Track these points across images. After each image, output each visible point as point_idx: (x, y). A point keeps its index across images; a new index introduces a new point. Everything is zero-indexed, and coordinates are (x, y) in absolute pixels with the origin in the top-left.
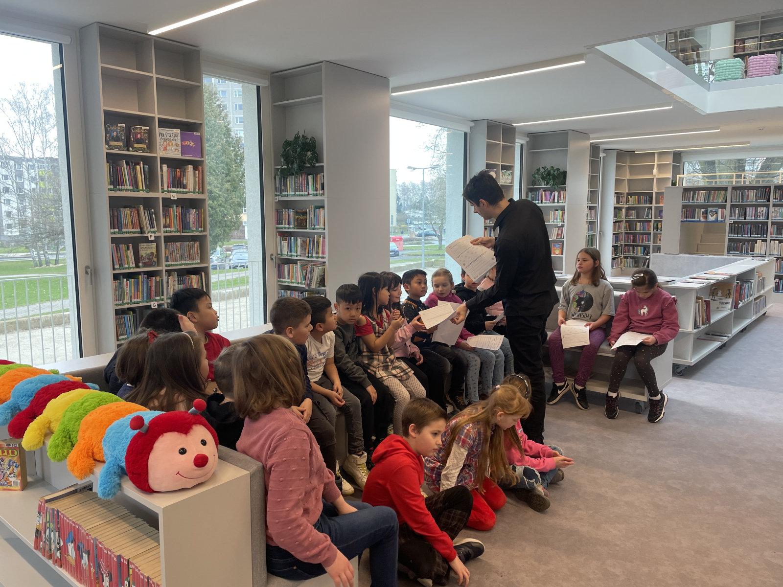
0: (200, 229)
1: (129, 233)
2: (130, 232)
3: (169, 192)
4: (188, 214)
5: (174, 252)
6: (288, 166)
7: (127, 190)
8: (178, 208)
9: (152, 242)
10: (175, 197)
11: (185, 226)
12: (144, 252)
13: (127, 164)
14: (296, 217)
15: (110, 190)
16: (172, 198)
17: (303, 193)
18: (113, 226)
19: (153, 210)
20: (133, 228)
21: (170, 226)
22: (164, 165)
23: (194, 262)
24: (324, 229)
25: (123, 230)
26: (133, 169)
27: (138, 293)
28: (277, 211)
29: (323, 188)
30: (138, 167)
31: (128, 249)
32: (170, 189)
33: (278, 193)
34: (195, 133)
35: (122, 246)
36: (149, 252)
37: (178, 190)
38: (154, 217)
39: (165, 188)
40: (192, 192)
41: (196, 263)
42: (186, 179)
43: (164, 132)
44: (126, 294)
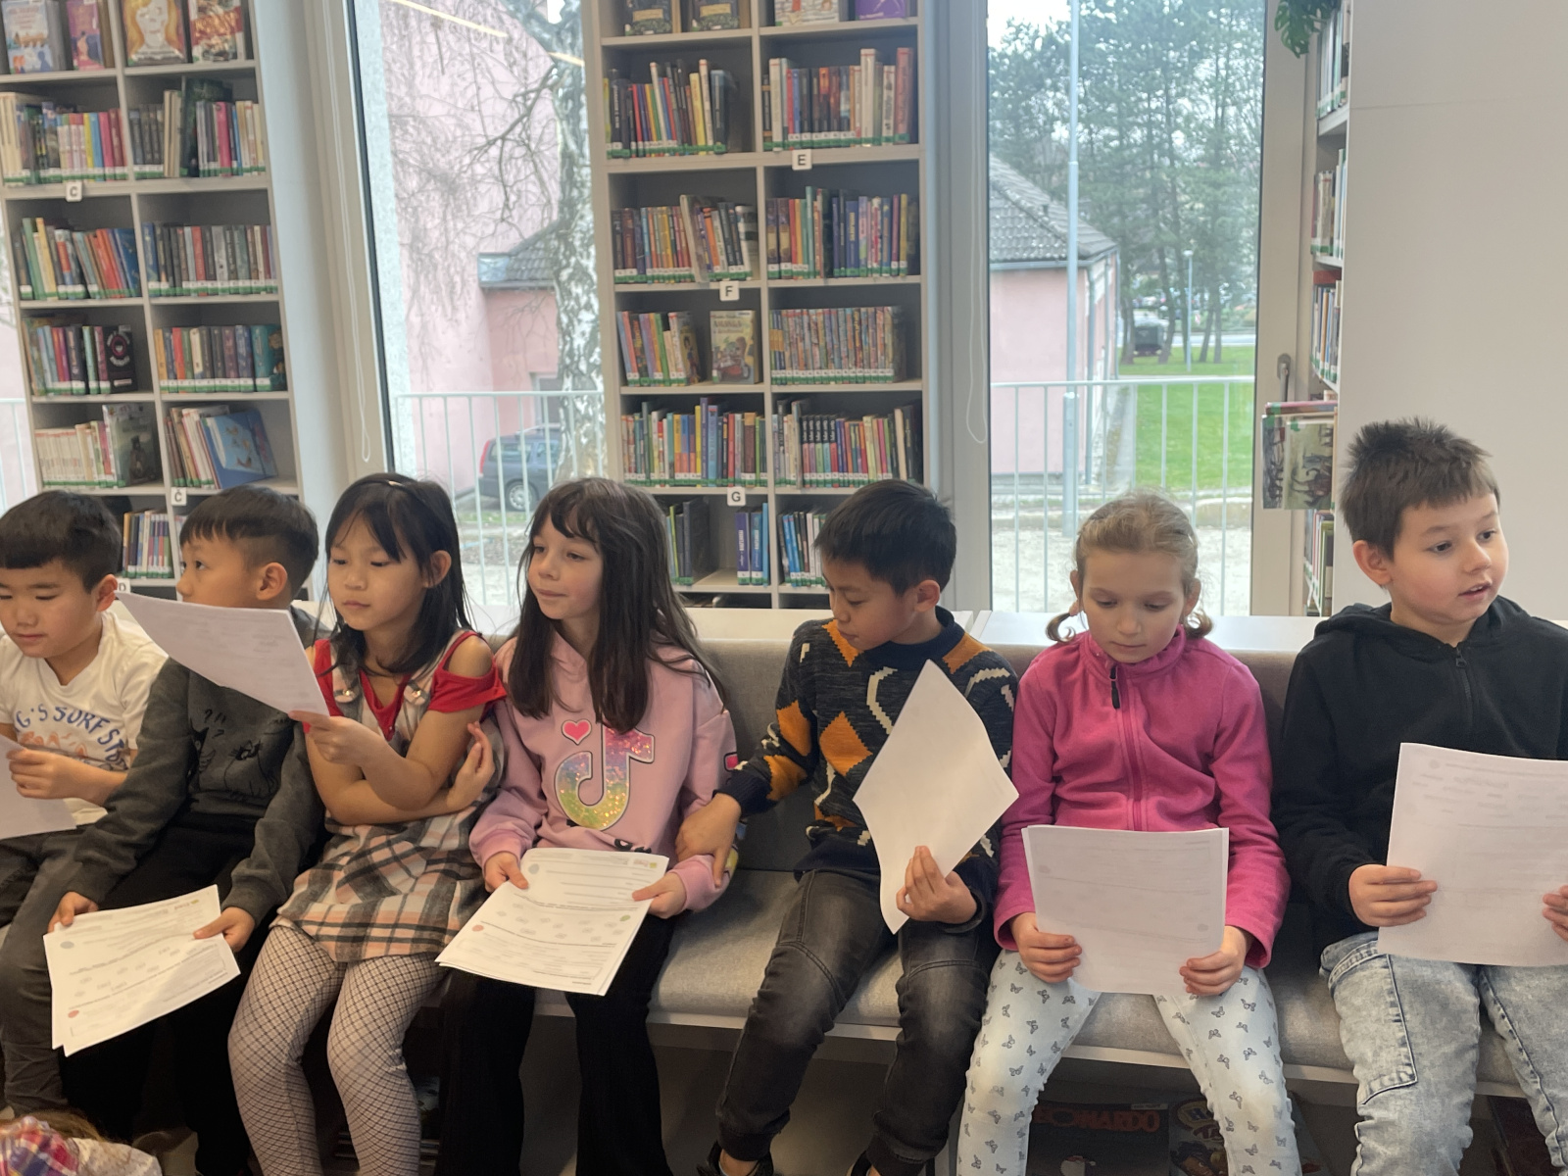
0: (896, 265)
1: (666, 279)
2: (669, 277)
3: (786, 146)
4: (852, 216)
5: (803, 339)
7: (660, 153)
8: (820, 196)
9: (734, 306)
10: (802, 160)
11: (835, 252)
12: (724, 336)
13: (662, 74)
15: (614, 155)
16: (797, 167)
18: (621, 260)
19: (738, 209)
20: (677, 264)
21: (790, 259)
22: (772, 62)
23: (872, 373)
25: (649, 272)
26: (679, 85)
27: (692, 455)
30: (694, 77)
31: (667, 327)
32: (794, 137)
35: (649, 318)
36: (733, 337)
37: (822, 136)
38: (741, 230)
39: (777, 136)
42: (848, 99)
44: (656, 454)
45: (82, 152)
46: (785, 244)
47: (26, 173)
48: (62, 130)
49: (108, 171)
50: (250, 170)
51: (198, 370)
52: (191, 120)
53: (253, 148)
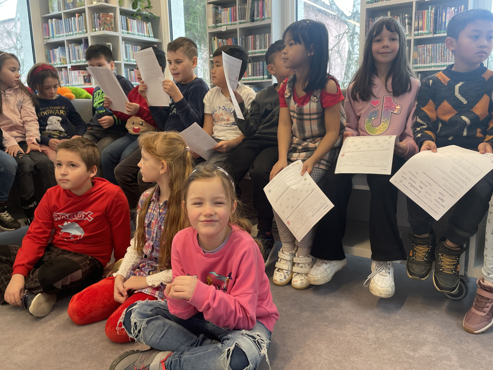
15: (370, 2)
19: (407, 15)
21: (422, 30)
45: (227, 18)
46: (420, 25)
47: (214, 25)
48: (223, 13)
49: (233, 23)
50: (267, 19)
51: (250, 74)
52: (253, 6)
53: (268, 12)
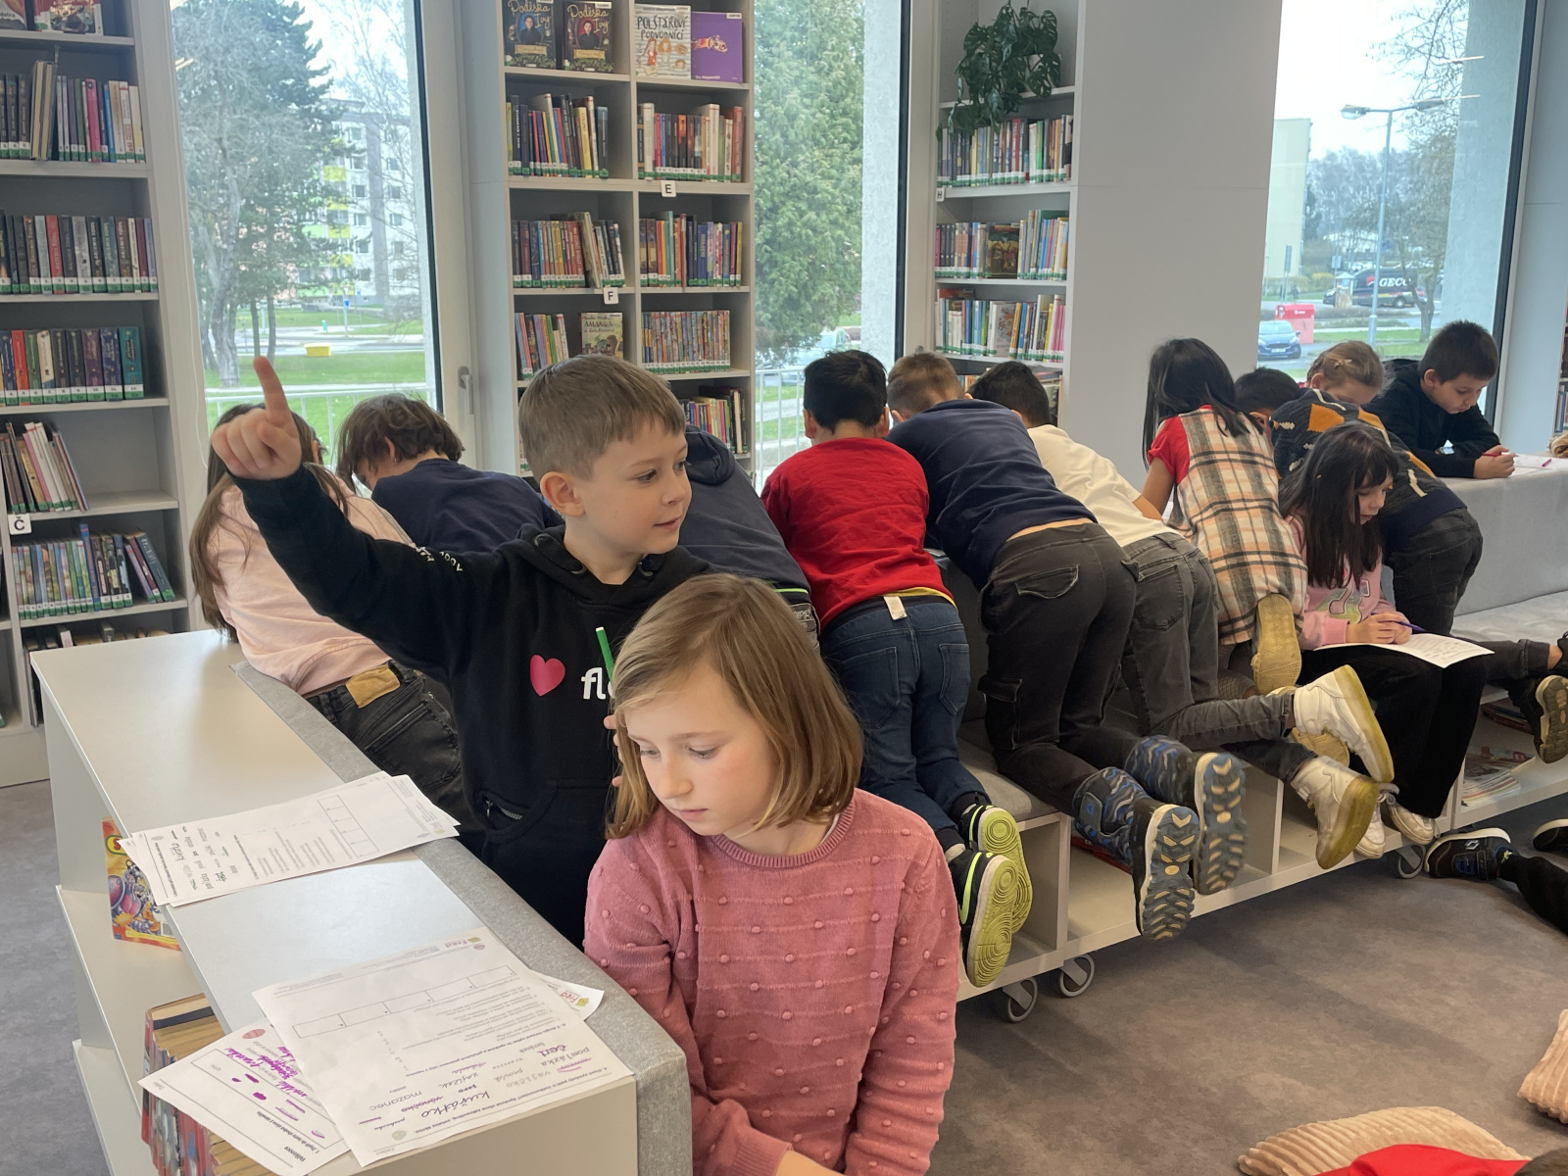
0: (732, 278)
1: (557, 284)
2: (559, 282)
3: (656, 177)
4: (703, 236)
5: (666, 337)
6: (976, 100)
8: (678, 219)
9: (612, 309)
10: (670, 190)
11: (694, 267)
12: (596, 334)
13: (556, 103)
14: (990, 244)
15: (514, 172)
16: (664, 195)
17: (1013, 174)
18: (519, 269)
19: (616, 226)
20: (567, 272)
21: (657, 271)
22: (647, 105)
23: (716, 363)
24: (1064, 277)
25: (544, 278)
26: (570, 115)
28: (940, 228)
29: (1067, 159)
30: (582, 110)
31: (555, 327)
32: (660, 170)
33: (946, 179)
34: (729, 15)
35: (541, 319)
36: (604, 336)
37: (681, 171)
38: (619, 243)
39: (649, 168)
40: (714, 178)
41: (719, 368)
42: (700, 143)
43: (650, 15)
46: (653, 258)
50: (125, 157)
53: (129, 132)
